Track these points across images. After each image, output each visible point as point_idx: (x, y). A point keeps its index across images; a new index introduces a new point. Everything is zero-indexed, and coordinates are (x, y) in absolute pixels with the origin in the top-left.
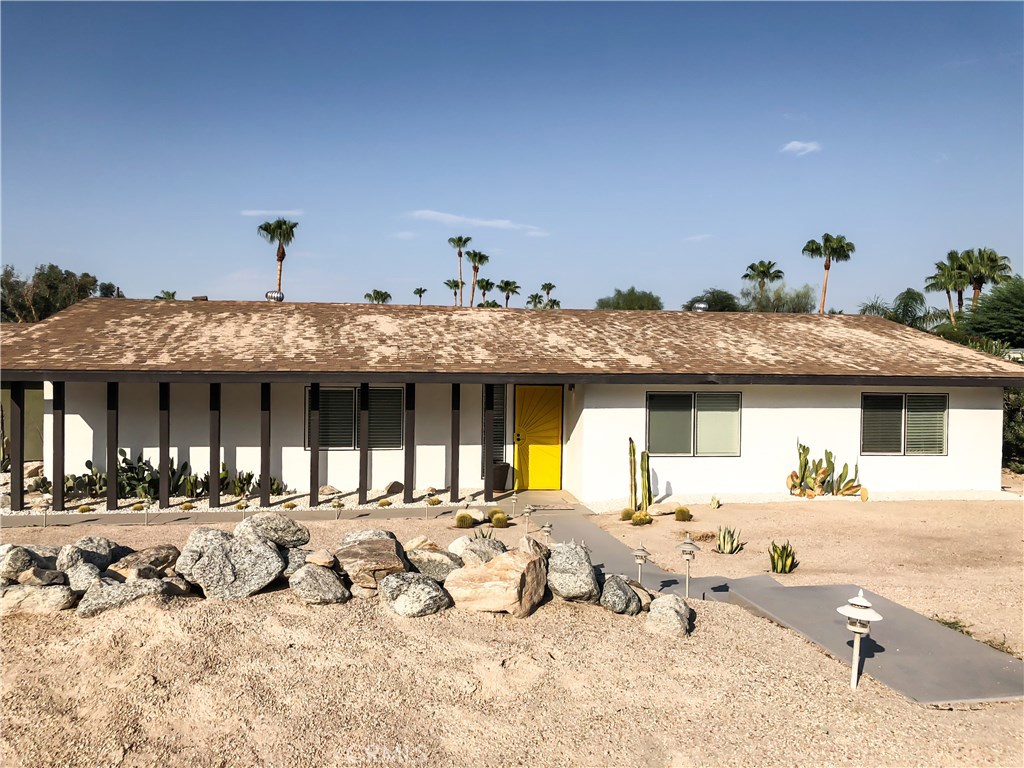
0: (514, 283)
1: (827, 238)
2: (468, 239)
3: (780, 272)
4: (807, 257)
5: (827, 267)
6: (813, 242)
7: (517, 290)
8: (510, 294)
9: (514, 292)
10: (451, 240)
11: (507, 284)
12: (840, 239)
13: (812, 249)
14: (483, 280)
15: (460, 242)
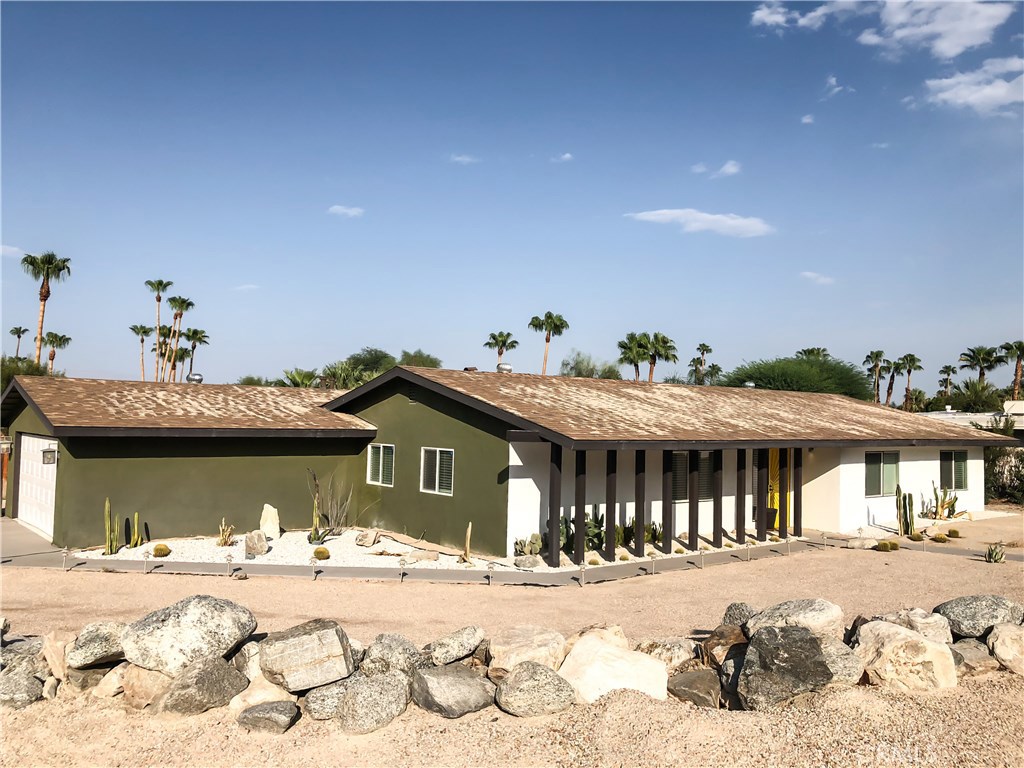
0: (203, 332)
1: (549, 316)
2: (169, 284)
3: (516, 342)
4: (532, 330)
5: (548, 340)
6: (536, 318)
7: (206, 339)
8: (198, 344)
9: (201, 341)
10: (149, 283)
11: (196, 332)
12: (559, 318)
13: (536, 324)
14: (164, 327)
15: (161, 286)
